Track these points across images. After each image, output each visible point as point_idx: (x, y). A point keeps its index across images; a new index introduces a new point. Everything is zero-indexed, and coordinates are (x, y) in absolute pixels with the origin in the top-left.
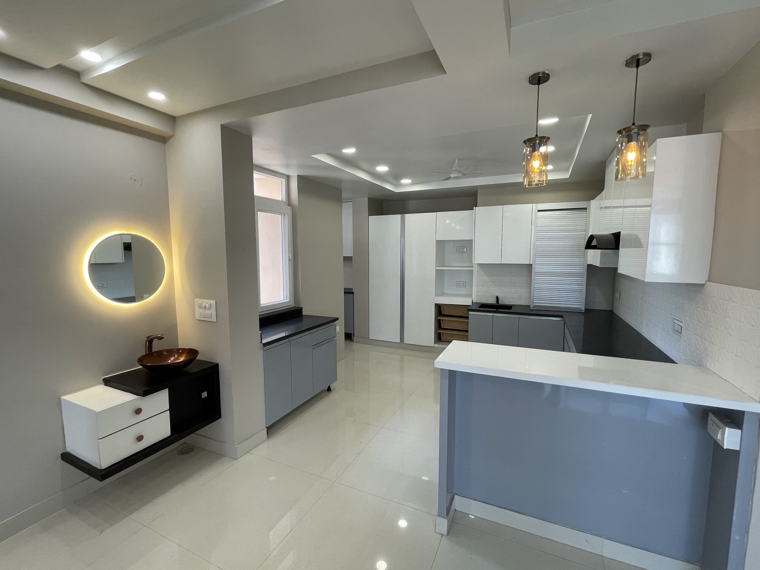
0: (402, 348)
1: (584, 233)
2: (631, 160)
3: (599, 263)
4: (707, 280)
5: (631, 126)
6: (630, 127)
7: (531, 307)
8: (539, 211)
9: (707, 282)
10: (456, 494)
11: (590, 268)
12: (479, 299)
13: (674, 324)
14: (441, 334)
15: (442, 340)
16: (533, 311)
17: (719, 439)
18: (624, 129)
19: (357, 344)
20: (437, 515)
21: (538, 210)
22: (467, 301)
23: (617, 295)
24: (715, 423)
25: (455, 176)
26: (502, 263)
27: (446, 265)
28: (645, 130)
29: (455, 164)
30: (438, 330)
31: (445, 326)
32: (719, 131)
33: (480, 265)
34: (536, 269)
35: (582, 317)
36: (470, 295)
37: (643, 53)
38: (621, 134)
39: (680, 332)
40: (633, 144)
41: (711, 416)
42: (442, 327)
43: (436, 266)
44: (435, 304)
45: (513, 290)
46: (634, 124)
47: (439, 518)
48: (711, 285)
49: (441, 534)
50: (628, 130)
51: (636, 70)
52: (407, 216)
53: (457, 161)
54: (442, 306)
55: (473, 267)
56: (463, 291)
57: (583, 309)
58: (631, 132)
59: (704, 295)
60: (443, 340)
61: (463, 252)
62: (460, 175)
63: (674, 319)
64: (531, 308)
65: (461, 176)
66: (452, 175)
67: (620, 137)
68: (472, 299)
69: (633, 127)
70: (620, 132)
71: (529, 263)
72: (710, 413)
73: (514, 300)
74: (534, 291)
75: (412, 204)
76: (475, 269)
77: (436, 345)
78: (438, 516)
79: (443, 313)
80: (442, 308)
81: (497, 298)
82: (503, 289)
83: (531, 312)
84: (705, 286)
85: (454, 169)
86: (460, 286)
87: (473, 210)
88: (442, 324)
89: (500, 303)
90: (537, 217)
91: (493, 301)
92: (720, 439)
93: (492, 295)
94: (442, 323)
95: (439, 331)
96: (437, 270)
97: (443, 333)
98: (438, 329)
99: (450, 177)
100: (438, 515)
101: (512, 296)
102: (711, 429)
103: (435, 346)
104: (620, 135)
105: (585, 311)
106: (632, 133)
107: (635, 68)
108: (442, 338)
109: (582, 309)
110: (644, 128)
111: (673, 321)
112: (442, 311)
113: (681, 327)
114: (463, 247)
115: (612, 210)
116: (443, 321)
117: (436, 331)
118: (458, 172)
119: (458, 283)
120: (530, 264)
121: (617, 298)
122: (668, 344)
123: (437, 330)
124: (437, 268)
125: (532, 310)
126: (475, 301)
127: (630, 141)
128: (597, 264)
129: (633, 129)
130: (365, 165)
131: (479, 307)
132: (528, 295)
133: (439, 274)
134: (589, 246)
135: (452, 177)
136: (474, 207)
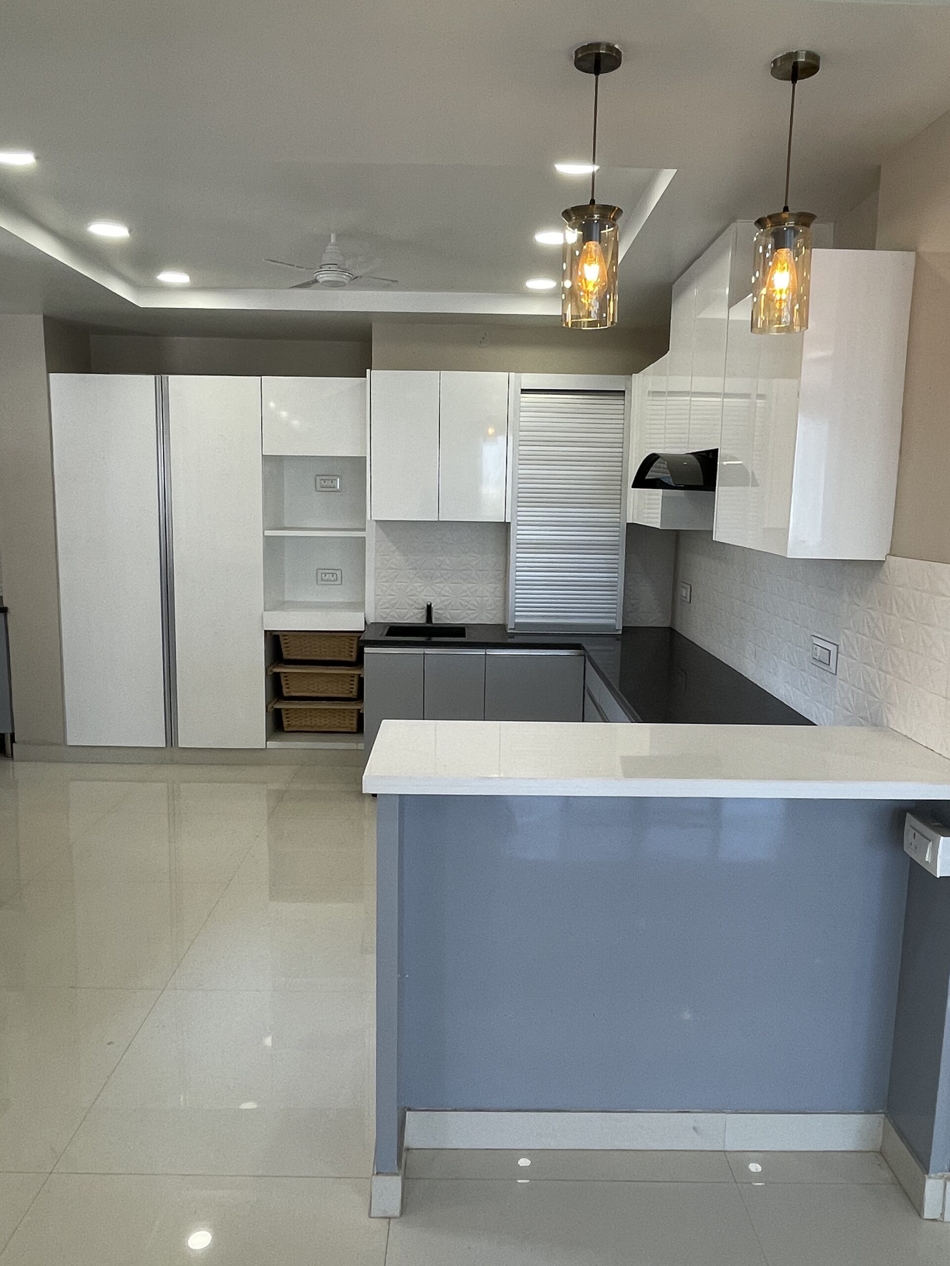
0: (172, 762)
1: (621, 450)
2: (780, 288)
3: (659, 520)
4: (888, 552)
5: (782, 213)
6: (779, 215)
7: (509, 627)
8: (524, 391)
9: (887, 556)
10: (409, 1110)
11: (634, 531)
12: (382, 614)
13: (814, 648)
14: (284, 713)
15: (285, 729)
16: (513, 638)
17: (928, 862)
18: (770, 217)
19: (24, 764)
20: (373, 1174)
21: (522, 390)
22: (352, 622)
23: (685, 593)
24: (919, 832)
25: (331, 279)
26: (440, 520)
27: (286, 526)
28: (807, 225)
29: (329, 247)
30: (275, 704)
31: (295, 691)
32: (912, 251)
33: (383, 524)
34: (518, 534)
35: (618, 646)
36: (360, 605)
37: (807, 51)
38: (764, 227)
39: (828, 663)
40: (785, 253)
41: (910, 820)
42: (285, 694)
43: (264, 529)
44: (266, 631)
45: (464, 588)
46: (786, 209)
47: (381, 1178)
48: (896, 562)
49: (386, 1218)
50: (776, 219)
51: (792, 87)
52: (175, 381)
53: (333, 237)
54: (284, 636)
55: (364, 530)
56: (337, 595)
57: (619, 627)
58: (783, 226)
59: (884, 583)
60: (290, 729)
61: (332, 490)
62: (344, 278)
63: (812, 637)
64: (508, 631)
65: (346, 282)
66: (323, 277)
67: (761, 234)
68: (365, 614)
69: (785, 215)
70: (760, 223)
71: (503, 521)
72: (908, 814)
73: (467, 614)
74: (516, 589)
75: (182, 345)
76: (371, 535)
77: (272, 744)
78: (377, 1173)
79: (286, 656)
80: (282, 642)
81: (429, 608)
82: (441, 585)
83: (510, 641)
84: (885, 564)
85: (326, 259)
86: (327, 580)
87: (366, 377)
88: (284, 686)
89: (434, 622)
90: (521, 407)
91: (416, 617)
92: (930, 862)
93: (415, 602)
94: (283, 683)
95: (277, 706)
96: (267, 538)
97: (287, 710)
98: (276, 699)
99: (316, 281)
100: (375, 1173)
101: (462, 602)
102: (911, 844)
103: (268, 747)
104: (762, 230)
105: (622, 632)
106: (785, 229)
107: (788, 82)
108: (285, 723)
109: (617, 628)
110: (805, 219)
111: (812, 640)
112: (284, 650)
113: (830, 651)
114: (332, 476)
115: (667, 400)
116: (286, 677)
117: (270, 706)
118: (339, 268)
119: (322, 574)
120: (505, 522)
121: (684, 599)
122: (801, 689)
123: (273, 703)
124: (268, 533)
125: (512, 635)
126: (371, 620)
127: (778, 246)
128: (655, 522)
129: (786, 220)
130: (52, 213)
131: (388, 634)
132: (499, 599)
133: (272, 547)
134: (642, 481)
135: (321, 280)
136: (368, 370)
